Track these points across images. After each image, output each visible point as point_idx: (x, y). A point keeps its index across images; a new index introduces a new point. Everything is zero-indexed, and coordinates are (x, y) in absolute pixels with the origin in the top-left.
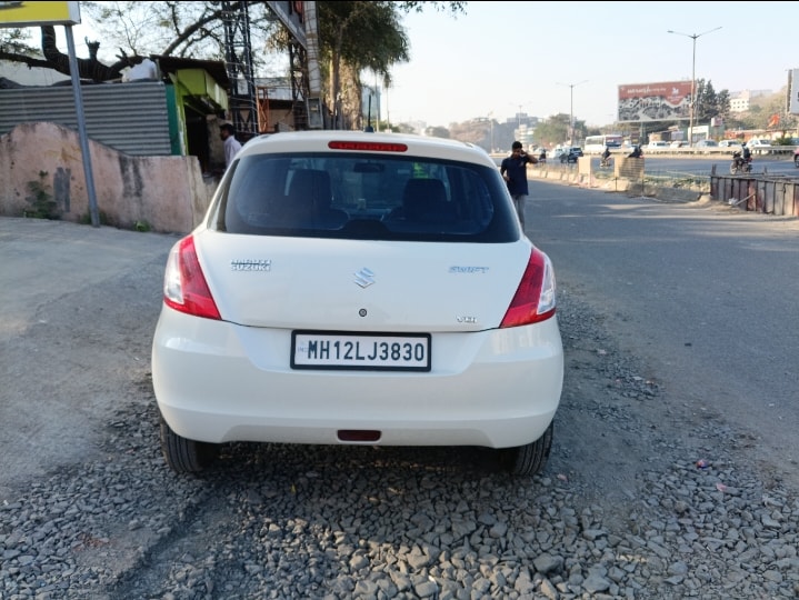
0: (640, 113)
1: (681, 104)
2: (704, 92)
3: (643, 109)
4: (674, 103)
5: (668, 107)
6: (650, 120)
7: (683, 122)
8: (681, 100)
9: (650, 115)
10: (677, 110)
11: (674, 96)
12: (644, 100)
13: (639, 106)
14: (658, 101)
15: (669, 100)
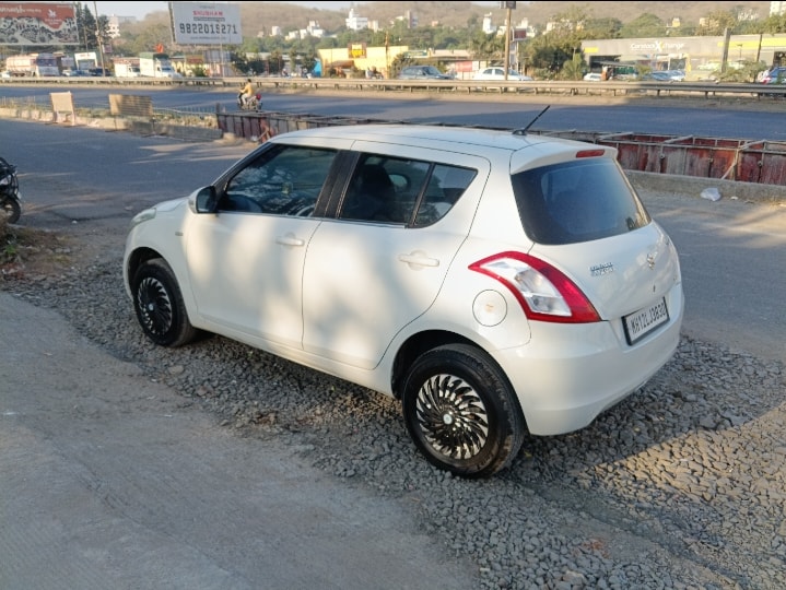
0: (17, 35)
1: (61, 28)
2: (83, 15)
3: (19, 32)
4: (54, 27)
5: (48, 31)
6: (31, 44)
7: (67, 47)
8: (60, 24)
9: (30, 38)
10: (58, 34)
11: (52, 18)
12: (19, 21)
13: (13, 27)
14: (35, 23)
15: (47, 23)
